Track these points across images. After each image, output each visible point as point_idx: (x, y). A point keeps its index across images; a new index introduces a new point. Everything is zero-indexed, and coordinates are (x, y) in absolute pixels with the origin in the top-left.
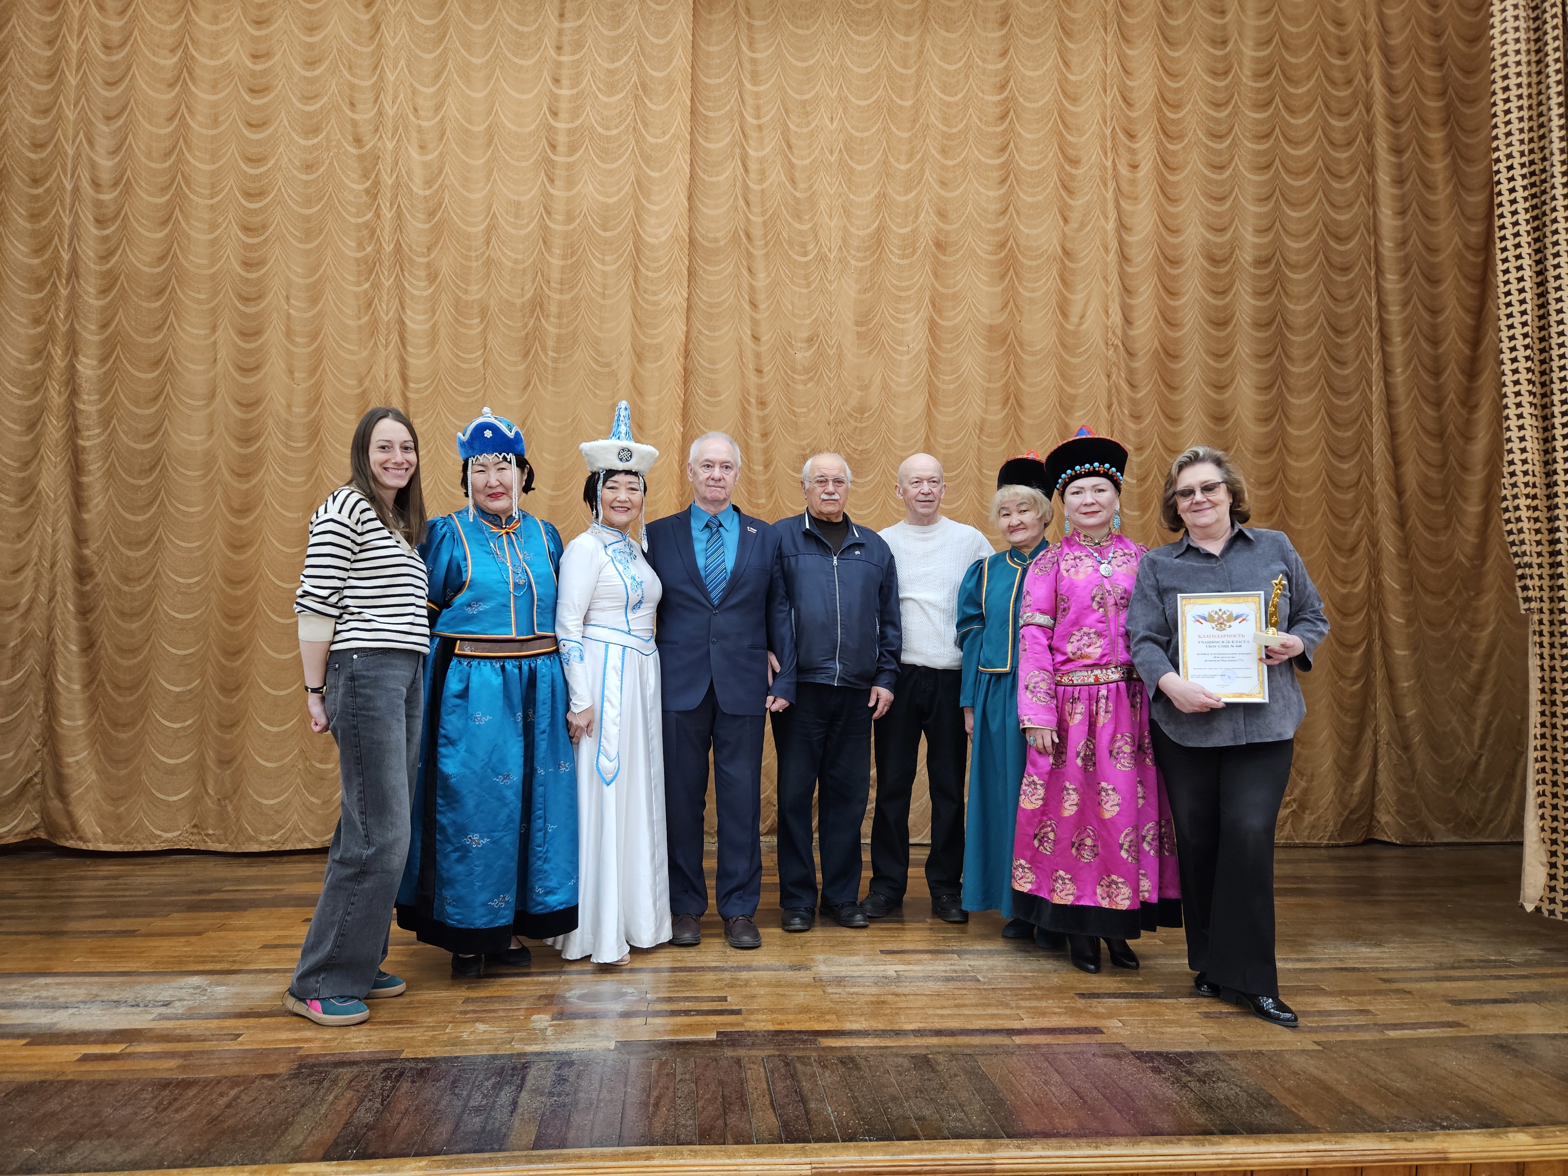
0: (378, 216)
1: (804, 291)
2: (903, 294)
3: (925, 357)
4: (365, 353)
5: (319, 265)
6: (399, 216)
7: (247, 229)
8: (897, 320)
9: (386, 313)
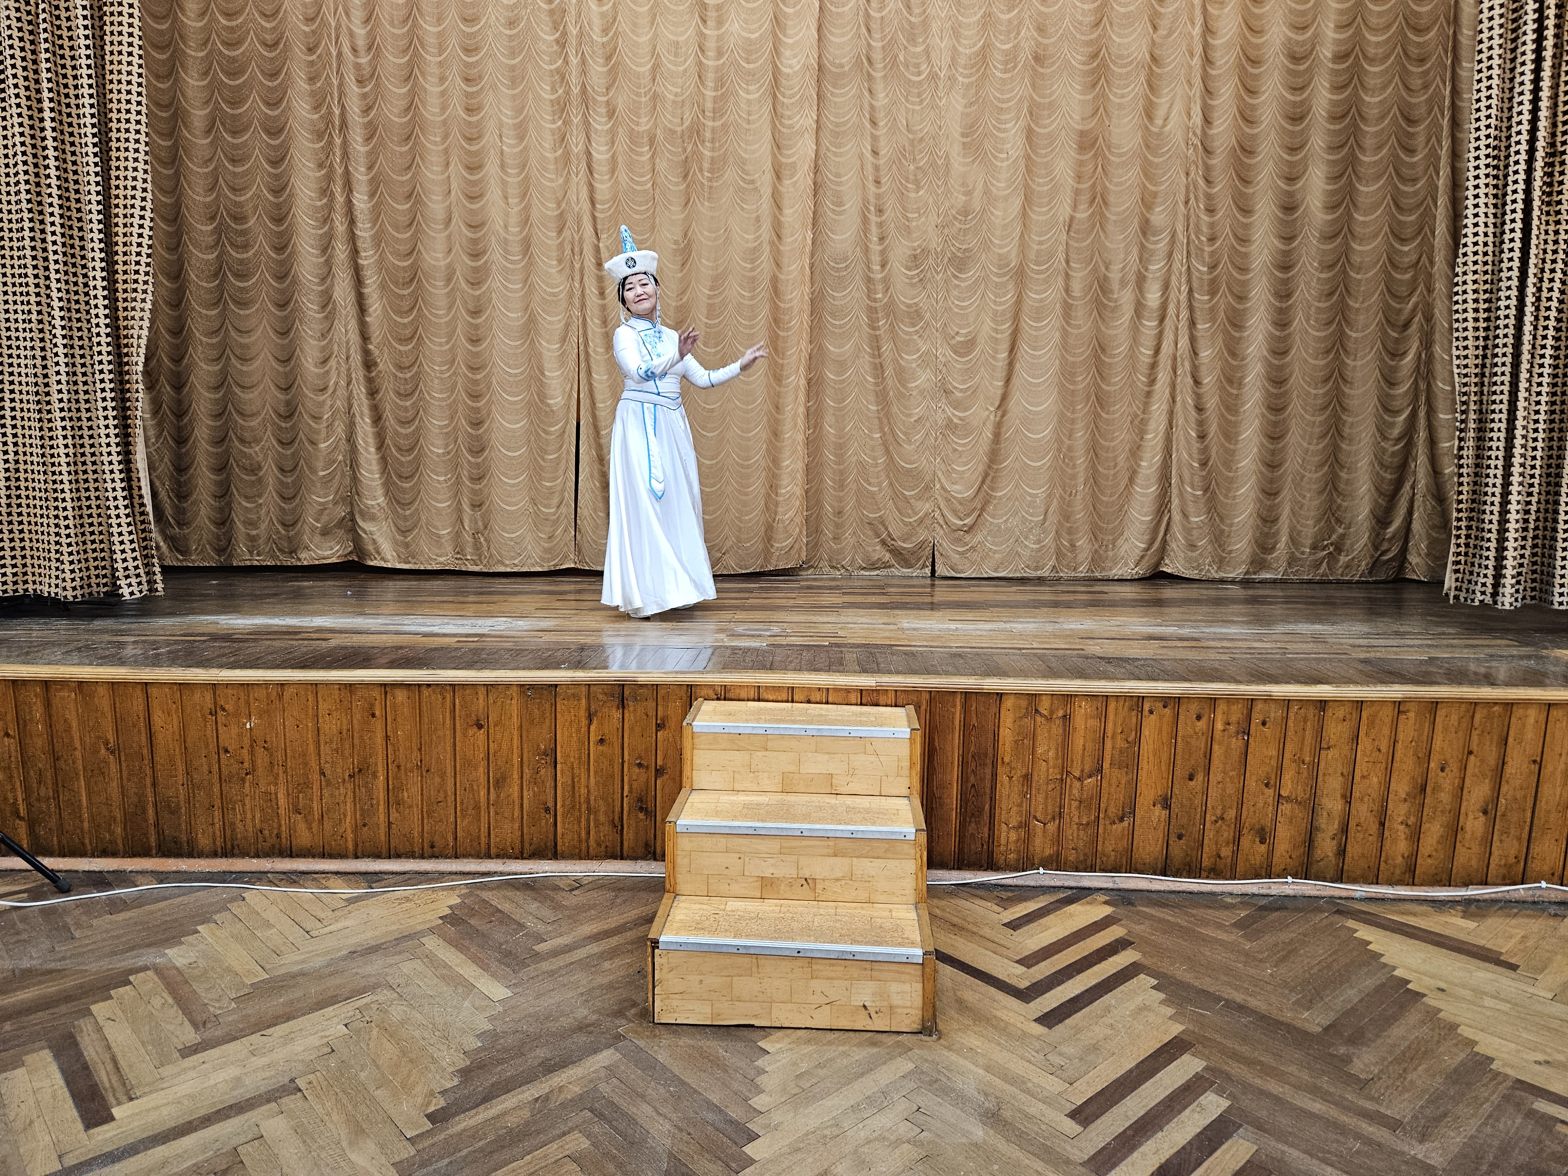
0: (566, 62)
1: (917, 108)
2: (1004, 106)
3: (1022, 163)
4: (561, 181)
5: (523, 108)
6: (583, 62)
7: (467, 80)
8: (999, 130)
9: (577, 146)
